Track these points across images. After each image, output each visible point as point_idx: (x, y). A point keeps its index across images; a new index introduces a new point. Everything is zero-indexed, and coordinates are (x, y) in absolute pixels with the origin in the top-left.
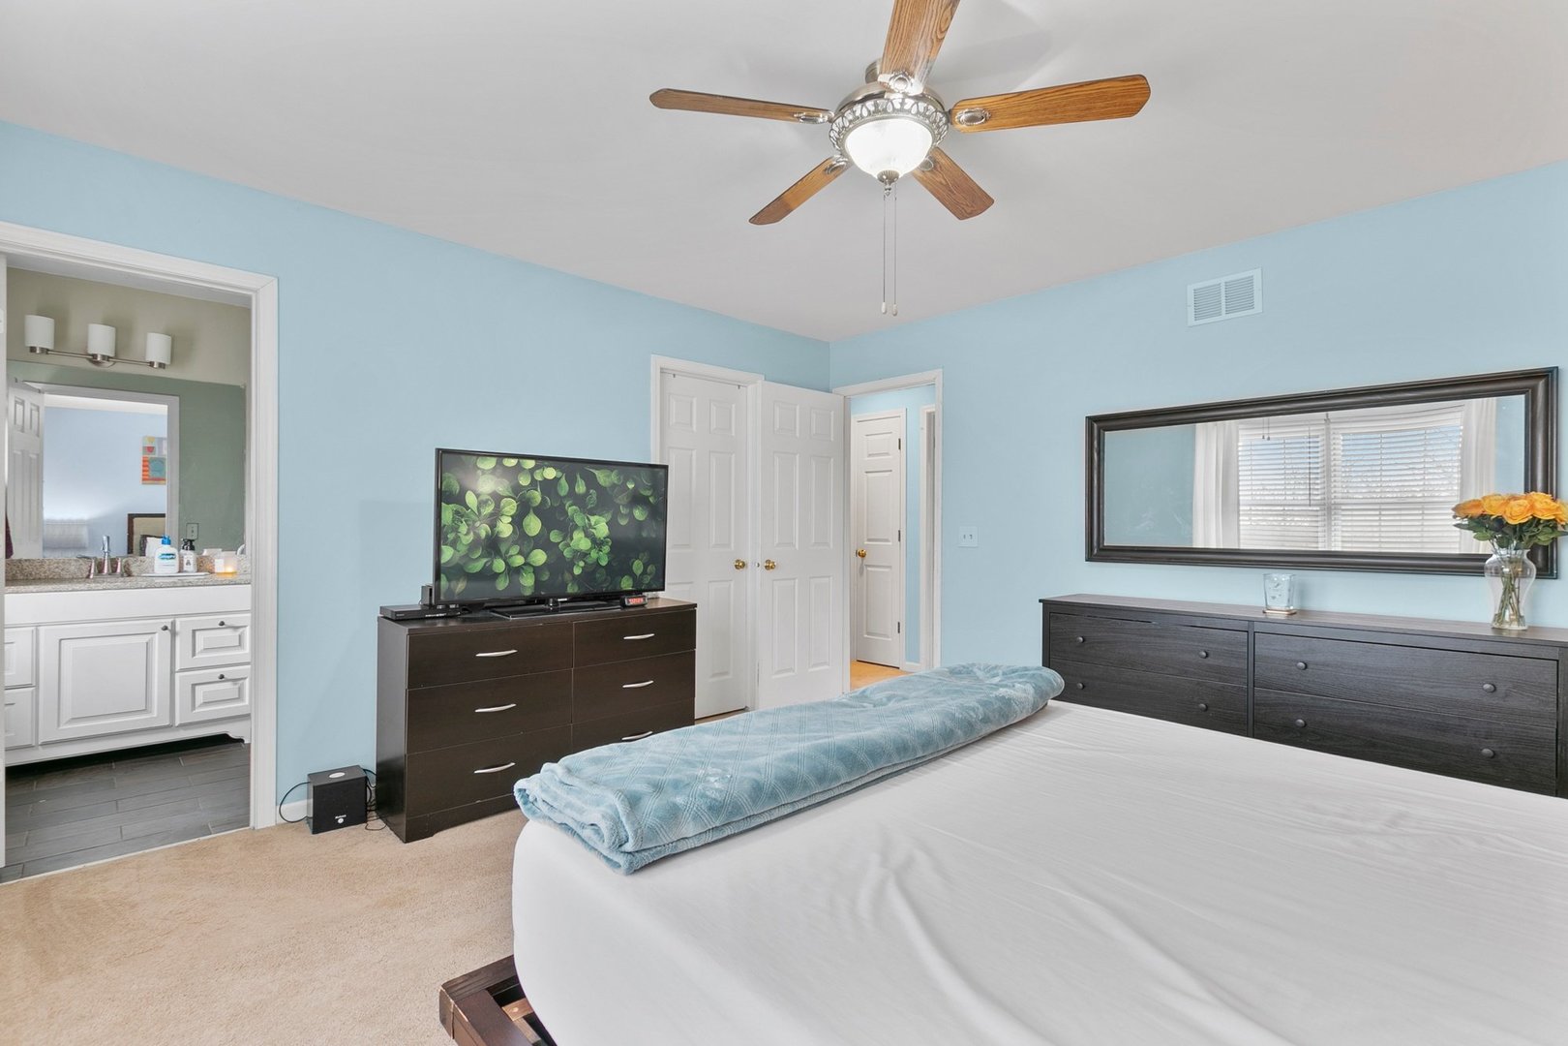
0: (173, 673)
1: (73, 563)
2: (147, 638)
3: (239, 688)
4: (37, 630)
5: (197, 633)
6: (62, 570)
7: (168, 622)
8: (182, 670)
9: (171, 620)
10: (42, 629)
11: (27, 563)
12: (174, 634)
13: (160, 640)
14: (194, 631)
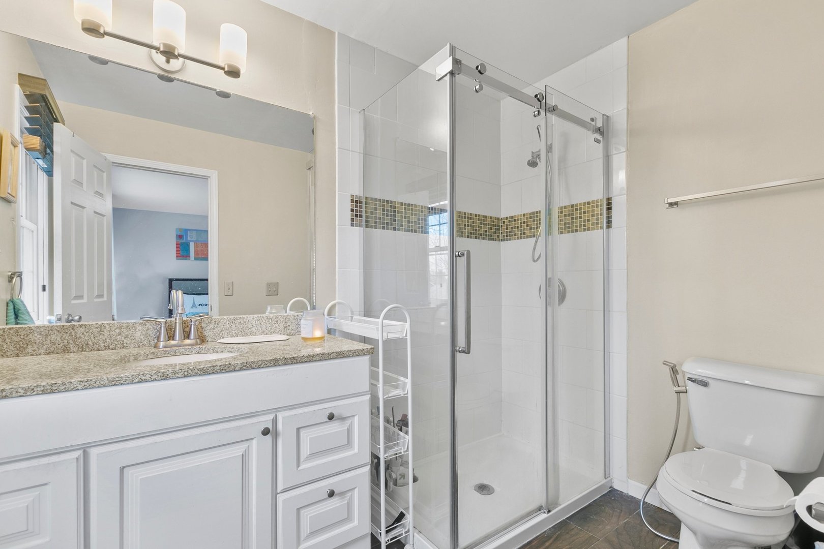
0: (275, 494)
1: (139, 328)
2: (239, 450)
3: (348, 503)
4: (86, 455)
5: (302, 432)
6: (126, 337)
7: (266, 421)
8: (285, 491)
9: (271, 417)
10: (94, 452)
11: (82, 330)
12: (276, 435)
13: (259, 447)
14: (298, 429)
